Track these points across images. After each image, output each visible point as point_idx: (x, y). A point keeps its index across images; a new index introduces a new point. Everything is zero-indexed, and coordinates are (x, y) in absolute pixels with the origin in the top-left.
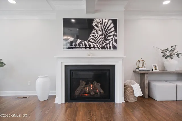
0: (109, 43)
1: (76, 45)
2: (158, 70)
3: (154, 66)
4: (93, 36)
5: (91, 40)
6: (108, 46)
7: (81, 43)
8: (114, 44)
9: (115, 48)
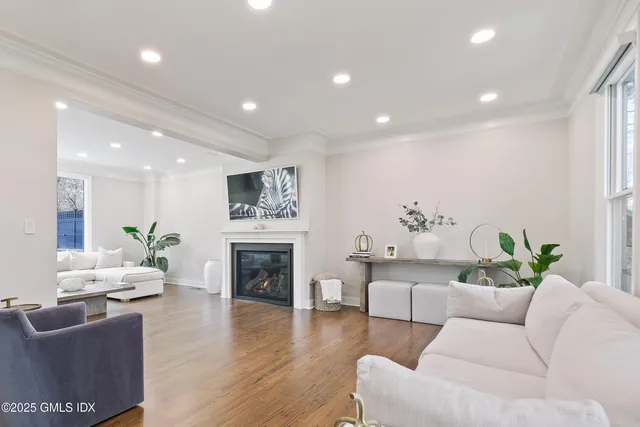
0: (285, 208)
1: (243, 213)
2: (394, 257)
3: (389, 248)
4: (263, 198)
5: (262, 205)
6: (285, 211)
7: (249, 209)
8: (293, 208)
9: (294, 214)
